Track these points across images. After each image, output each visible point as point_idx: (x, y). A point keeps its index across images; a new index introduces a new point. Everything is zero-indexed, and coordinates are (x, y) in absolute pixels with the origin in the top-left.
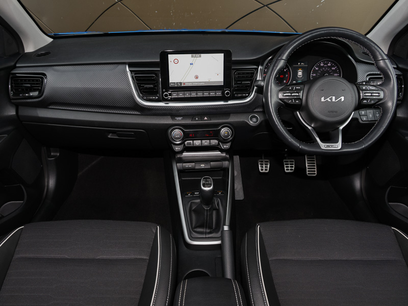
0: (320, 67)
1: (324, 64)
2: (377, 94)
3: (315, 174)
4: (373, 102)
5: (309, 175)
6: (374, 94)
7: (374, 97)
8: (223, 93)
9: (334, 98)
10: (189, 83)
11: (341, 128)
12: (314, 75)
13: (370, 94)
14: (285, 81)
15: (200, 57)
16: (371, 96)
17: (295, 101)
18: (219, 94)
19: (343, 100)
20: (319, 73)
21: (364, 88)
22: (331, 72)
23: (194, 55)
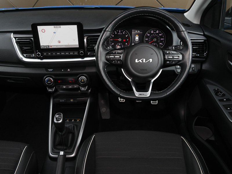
0: (151, 34)
1: (154, 31)
2: (177, 57)
3: (156, 103)
4: (174, 63)
5: (152, 104)
6: (175, 57)
7: (175, 59)
8: (79, 53)
9: (144, 60)
10: (54, 46)
11: (153, 81)
12: (147, 39)
13: (172, 57)
14: (126, 44)
15: (60, 27)
16: (173, 58)
17: (117, 62)
18: (76, 53)
19: (151, 61)
20: (150, 38)
21: (168, 52)
22: (159, 37)
23: (56, 26)
